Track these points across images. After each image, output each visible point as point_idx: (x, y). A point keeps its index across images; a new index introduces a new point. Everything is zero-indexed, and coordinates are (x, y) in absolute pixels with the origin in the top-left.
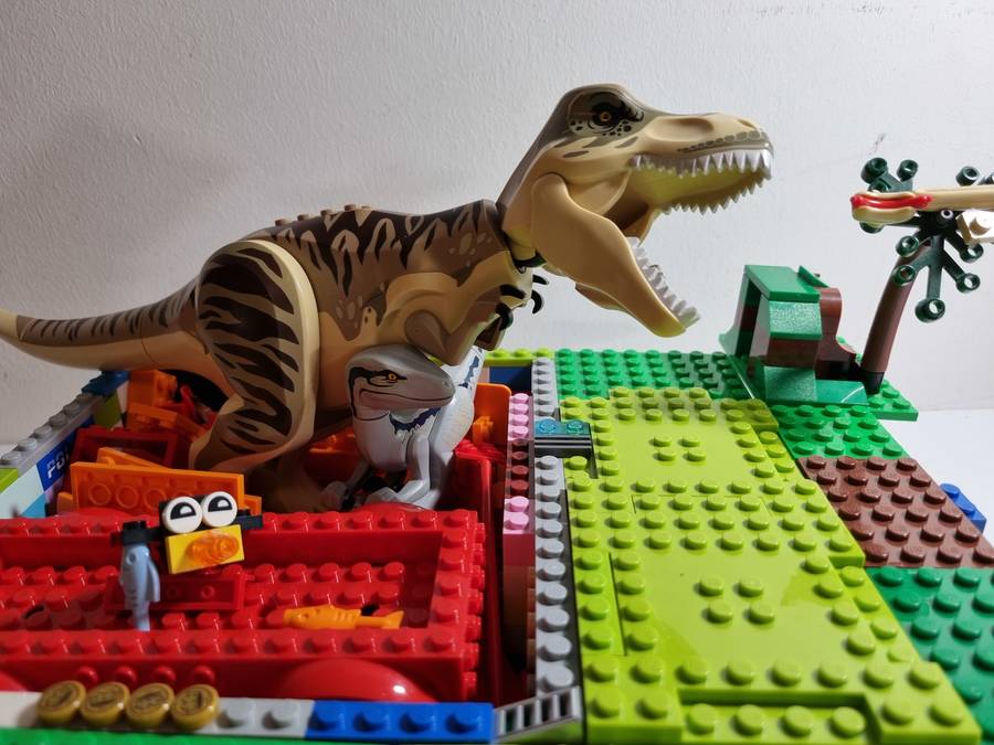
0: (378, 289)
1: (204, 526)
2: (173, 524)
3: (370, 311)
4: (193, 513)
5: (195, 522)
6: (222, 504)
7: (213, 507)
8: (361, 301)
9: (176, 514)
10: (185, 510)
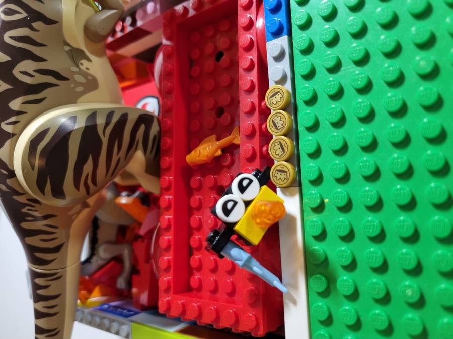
0: (68, 52)
1: (247, 204)
2: (231, 219)
3: (82, 64)
4: (235, 203)
5: (241, 206)
6: (245, 183)
7: (242, 189)
8: (74, 69)
9: (227, 212)
10: (230, 205)
